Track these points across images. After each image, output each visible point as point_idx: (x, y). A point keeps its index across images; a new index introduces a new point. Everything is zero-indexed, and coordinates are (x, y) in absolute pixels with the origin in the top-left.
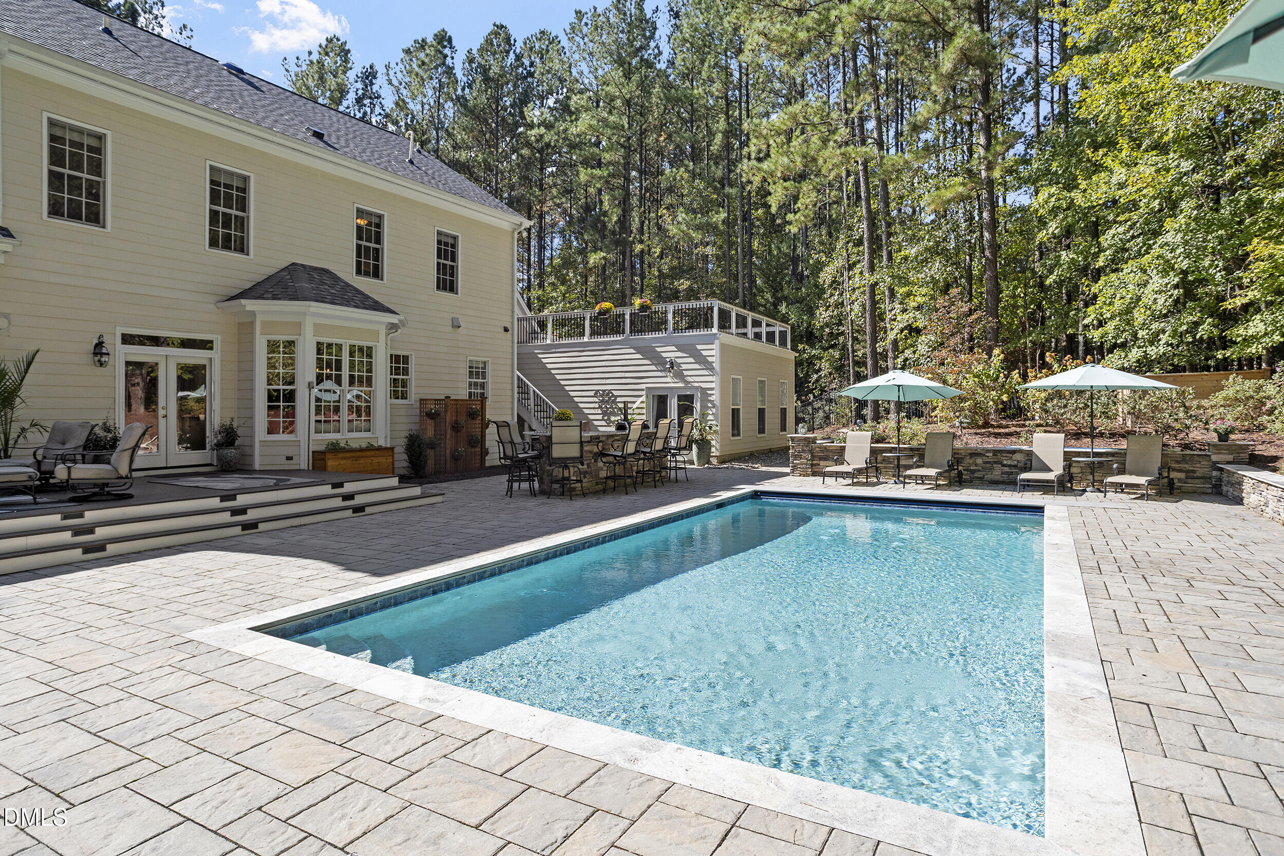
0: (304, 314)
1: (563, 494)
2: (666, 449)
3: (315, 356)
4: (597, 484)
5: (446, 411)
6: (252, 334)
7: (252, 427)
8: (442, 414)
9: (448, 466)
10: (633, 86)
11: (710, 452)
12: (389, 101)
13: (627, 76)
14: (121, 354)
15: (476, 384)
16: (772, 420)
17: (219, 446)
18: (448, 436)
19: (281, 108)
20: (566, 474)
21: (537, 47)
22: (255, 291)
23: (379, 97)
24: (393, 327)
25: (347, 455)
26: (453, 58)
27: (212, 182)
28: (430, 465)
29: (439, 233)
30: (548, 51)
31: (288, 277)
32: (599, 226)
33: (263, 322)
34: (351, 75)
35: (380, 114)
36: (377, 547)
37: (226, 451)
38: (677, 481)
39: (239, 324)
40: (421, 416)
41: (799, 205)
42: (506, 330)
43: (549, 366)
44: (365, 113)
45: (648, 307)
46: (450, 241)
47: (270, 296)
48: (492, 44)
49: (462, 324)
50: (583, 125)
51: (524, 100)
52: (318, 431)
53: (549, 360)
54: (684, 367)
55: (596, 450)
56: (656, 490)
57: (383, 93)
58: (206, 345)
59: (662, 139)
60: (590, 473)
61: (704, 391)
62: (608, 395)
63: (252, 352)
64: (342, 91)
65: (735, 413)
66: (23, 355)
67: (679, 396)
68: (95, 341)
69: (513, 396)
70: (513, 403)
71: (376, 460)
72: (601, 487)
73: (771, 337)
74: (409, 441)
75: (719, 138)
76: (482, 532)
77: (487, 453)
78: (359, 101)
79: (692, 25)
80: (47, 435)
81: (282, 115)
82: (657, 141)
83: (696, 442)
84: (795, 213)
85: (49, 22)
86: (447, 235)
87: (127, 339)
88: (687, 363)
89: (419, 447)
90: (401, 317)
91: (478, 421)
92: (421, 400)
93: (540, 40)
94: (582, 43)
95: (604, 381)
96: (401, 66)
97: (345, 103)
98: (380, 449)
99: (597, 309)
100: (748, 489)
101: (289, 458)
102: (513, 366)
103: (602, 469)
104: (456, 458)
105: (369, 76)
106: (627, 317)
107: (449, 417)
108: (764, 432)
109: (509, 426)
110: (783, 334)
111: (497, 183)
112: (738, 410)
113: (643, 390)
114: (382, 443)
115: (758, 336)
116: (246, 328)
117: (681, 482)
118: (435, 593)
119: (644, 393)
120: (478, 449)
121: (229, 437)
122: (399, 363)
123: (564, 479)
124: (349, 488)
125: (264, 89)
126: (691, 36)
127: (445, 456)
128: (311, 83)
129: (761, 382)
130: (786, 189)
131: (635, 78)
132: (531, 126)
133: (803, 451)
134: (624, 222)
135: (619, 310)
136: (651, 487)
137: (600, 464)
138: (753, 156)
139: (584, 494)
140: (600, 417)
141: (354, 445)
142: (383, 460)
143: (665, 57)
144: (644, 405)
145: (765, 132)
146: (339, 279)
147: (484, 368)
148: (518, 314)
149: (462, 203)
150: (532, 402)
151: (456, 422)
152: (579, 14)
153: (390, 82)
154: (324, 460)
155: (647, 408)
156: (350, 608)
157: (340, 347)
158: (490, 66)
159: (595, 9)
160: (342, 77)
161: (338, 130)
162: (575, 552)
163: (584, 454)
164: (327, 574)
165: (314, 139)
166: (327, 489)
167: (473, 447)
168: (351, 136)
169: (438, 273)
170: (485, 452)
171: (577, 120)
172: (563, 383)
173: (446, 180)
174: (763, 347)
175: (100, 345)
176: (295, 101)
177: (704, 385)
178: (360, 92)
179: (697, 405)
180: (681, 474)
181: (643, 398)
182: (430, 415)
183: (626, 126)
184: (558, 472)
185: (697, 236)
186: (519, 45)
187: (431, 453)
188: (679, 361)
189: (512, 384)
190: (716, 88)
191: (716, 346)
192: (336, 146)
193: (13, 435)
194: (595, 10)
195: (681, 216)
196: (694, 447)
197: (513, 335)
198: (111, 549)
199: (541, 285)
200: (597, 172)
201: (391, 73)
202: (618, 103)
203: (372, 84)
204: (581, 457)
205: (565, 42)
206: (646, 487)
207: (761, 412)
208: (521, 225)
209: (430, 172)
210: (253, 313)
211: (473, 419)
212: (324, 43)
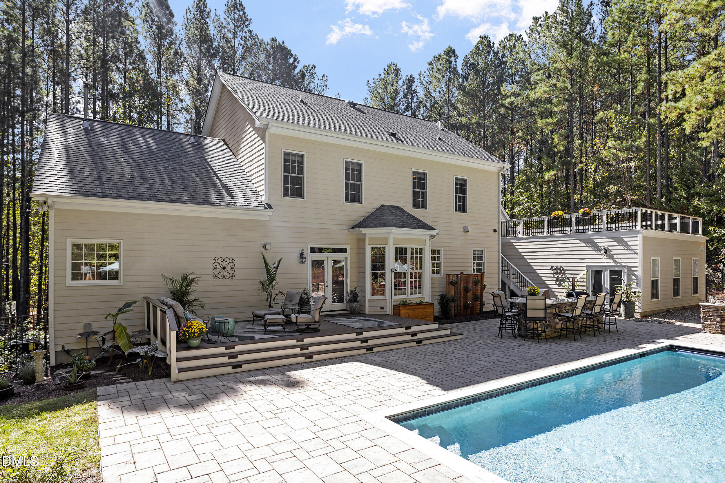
0: (389, 233)
1: (533, 338)
2: (602, 311)
3: (394, 255)
4: (555, 332)
5: (461, 281)
6: (364, 244)
7: (365, 292)
8: (459, 283)
9: (462, 312)
10: (574, 60)
11: (635, 309)
12: (421, 94)
13: (570, 55)
14: (311, 257)
15: (477, 264)
16: (686, 286)
17: (350, 301)
18: (462, 295)
19: (374, 122)
20: (535, 326)
21: (508, 45)
22: (365, 223)
23: (416, 92)
24: (433, 236)
25: (410, 307)
26: (456, 62)
27: (346, 169)
28: (452, 312)
29: (456, 179)
30: (515, 47)
31: (381, 213)
32: (552, 155)
33: (369, 238)
34: (401, 82)
35: (416, 102)
36: (433, 370)
37: (353, 304)
38: (610, 332)
39: (358, 239)
40: (447, 283)
41: (711, 124)
42: (495, 231)
43: (520, 250)
44: (409, 103)
45: (588, 214)
46: (462, 182)
47: (373, 225)
48: (479, 49)
49: (469, 230)
50: (539, 92)
51: (501, 80)
52: (395, 295)
53: (521, 247)
54: (614, 252)
55: (554, 312)
56: (596, 339)
57: (418, 90)
58: (343, 251)
59: (595, 89)
60: (551, 326)
61: (629, 269)
62: (559, 269)
63: (364, 253)
64: (396, 93)
65: (655, 283)
66: (276, 260)
67: (610, 271)
68: (300, 252)
69: (499, 270)
70: (499, 274)
71: (424, 310)
72: (557, 334)
73: (684, 227)
74: (441, 298)
75: (641, 86)
76: (488, 364)
77: (484, 305)
78: (405, 96)
79: (620, 10)
80: (284, 297)
81: (375, 126)
82: (592, 91)
83: (624, 302)
84: (708, 131)
85: (282, 105)
86: (460, 179)
87: (313, 250)
88: (616, 249)
89: (447, 301)
90: (437, 231)
91: (479, 286)
92: (447, 275)
93: (510, 40)
94: (538, 37)
95: (557, 260)
96: (427, 72)
97: (398, 99)
98: (427, 304)
99: (553, 215)
100: (666, 343)
101: (382, 308)
102: (499, 252)
103: (558, 323)
104: (466, 307)
105: (410, 81)
106: (573, 220)
107: (463, 285)
108: (678, 295)
109: (500, 297)
110: (695, 225)
111: (484, 132)
112: (657, 281)
113: (584, 266)
114: (427, 300)
115: (673, 227)
116: (361, 241)
117: (613, 332)
118: (467, 404)
119: (585, 268)
120: (479, 302)
121: (354, 297)
122: (436, 254)
123: (534, 329)
124: (414, 329)
125: (365, 111)
126: (619, 17)
127: (460, 306)
128: (380, 91)
129: (677, 261)
130: (699, 115)
131: (575, 53)
132: (506, 97)
133: (713, 316)
134: (568, 151)
135: (567, 216)
136: (591, 335)
137: (557, 320)
138: (670, 97)
139: (547, 339)
140: (554, 283)
141: (413, 302)
142: (428, 310)
143: (598, 34)
144: (585, 276)
145: (680, 80)
146: (405, 211)
147: (482, 254)
148: (502, 219)
149: (469, 160)
150: (510, 272)
151: (467, 287)
152: (536, 19)
153: (422, 83)
154: (399, 310)
155: (588, 279)
156: (427, 410)
157: (406, 249)
158: (478, 63)
159: (547, 13)
160: (396, 85)
161: (402, 128)
162: (544, 383)
163: (547, 315)
164: (412, 386)
165: (391, 138)
166: (403, 330)
167: (476, 301)
168: (408, 130)
169: (456, 202)
170: (483, 304)
171: (535, 88)
172: (529, 261)
173: (459, 146)
174: (678, 235)
175: (302, 254)
176: (380, 114)
177: (630, 265)
178: (405, 92)
179: (624, 278)
180: (613, 327)
181: (585, 272)
182: (452, 283)
183: (569, 87)
184: (531, 325)
185: (623, 156)
186: (496, 45)
187: (452, 304)
188: (610, 248)
189: (499, 263)
190: (640, 49)
191: (640, 237)
192: (402, 139)
193: (273, 297)
194: (547, 15)
195: (611, 143)
196: (622, 305)
197: (499, 234)
198: (316, 357)
199: (513, 193)
200: (549, 120)
201: (422, 78)
202: (564, 72)
203: (412, 85)
204: (545, 317)
205: (526, 38)
206: (588, 335)
207: (676, 282)
208: (503, 168)
209: (450, 143)
210: (365, 234)
211: (476, 285)
212: (386, 68)
